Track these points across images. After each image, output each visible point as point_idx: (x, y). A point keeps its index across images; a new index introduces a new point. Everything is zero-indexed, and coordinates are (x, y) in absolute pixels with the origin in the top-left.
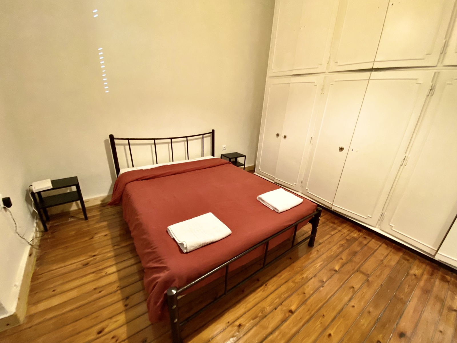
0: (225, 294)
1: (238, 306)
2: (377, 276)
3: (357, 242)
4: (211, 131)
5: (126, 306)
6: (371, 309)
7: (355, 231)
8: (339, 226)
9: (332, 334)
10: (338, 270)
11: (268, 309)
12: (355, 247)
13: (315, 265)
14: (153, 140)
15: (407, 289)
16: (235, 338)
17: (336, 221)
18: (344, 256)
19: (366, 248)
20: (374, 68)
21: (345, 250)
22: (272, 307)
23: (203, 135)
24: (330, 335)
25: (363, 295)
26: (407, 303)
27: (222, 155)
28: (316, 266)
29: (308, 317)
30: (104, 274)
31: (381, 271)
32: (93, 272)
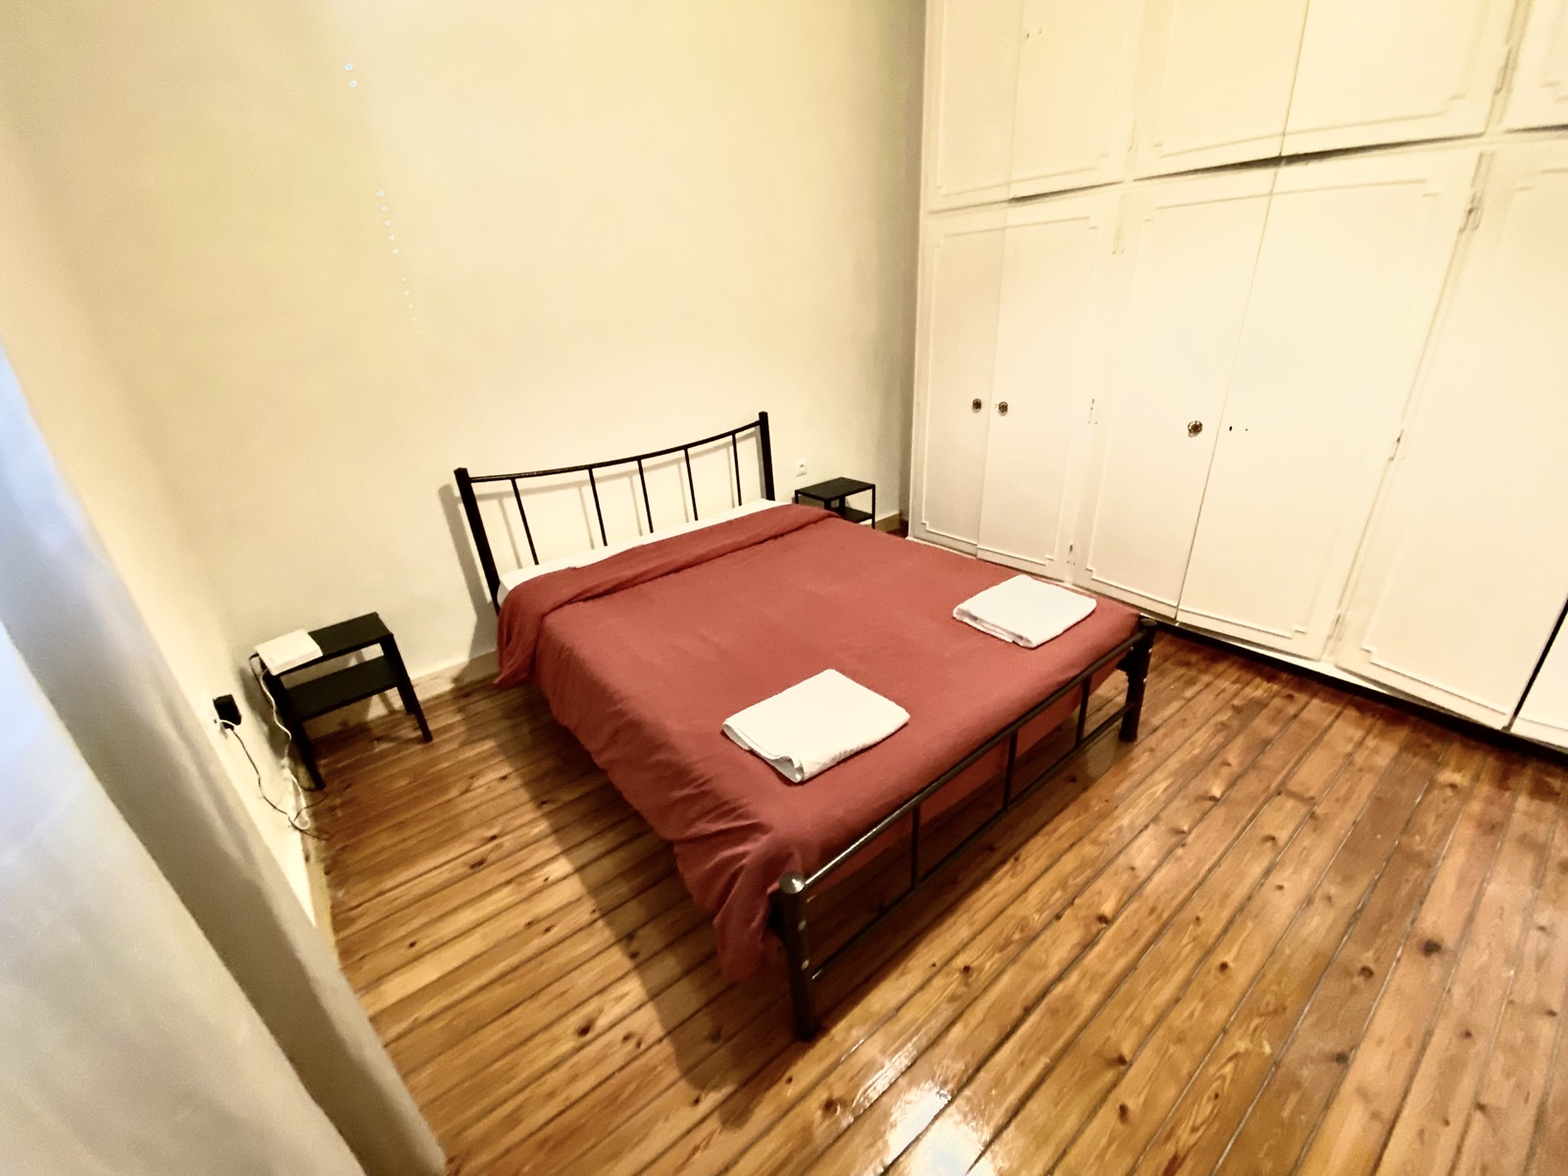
0: (912, 888)
1: (950, 921)
2: (1338, 800)
3: (1265, 711)
4: (758, 419)
5: (633, 956)
6: (1333, 890)
7: (1258, 680)
8: (1206, 671)
9: (1231, 964)
10: (1222, 795)
11: (1037, 920)
12: (1262, 725)
13: (1152, 790)
14: (587, 471)
15: (1435, 824)
16: (960, 1002)
17: (1194, 658)
18: (1233, 755)
19: (1294, 726)
20: (1283, 154)
21: (1234, 738)
22: (1047, 914)
23: (733, 433)
24: (1224, 966)
25: (1303, 855)
26: (1436, 863)
27: (797, 492)
28: (1155, 793)
29: (1154, 928)
30: (539, 882)
31: (1349, 784)
32: (509, 882)
